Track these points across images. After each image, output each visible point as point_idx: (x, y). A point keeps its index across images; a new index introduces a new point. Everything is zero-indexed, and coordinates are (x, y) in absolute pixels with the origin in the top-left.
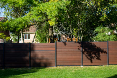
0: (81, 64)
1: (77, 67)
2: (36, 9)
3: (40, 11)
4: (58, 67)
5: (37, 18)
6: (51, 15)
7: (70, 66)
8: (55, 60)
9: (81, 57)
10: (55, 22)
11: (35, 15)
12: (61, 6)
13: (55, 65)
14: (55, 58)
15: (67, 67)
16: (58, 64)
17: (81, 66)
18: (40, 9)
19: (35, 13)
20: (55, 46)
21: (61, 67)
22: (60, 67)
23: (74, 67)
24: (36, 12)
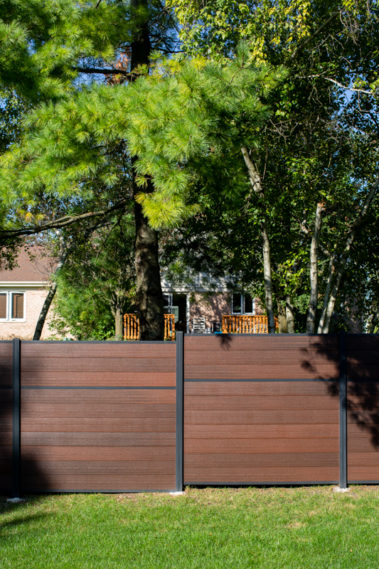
0: (336, 472)
1: (313, 491)
2: (57, 118)
3: (85, 129)
4: (196, 492)
5: (62, 178)
6: (161, 156)
7: (268, 486)
8: (174, 452)
9: (337, 430)
10: (180, 204)
11: (52, 161)
12: (228, 89)
13: (176, 478)
14: (174, 437)
15: (251, 493)
16: (191, 476)
17: (337, 489)
18: (85, 120)
19: (52, 150)
20: (174, 363)
21: (211, 495)
22: (208, 491)
23: (292, 492)
24: (56, 139)
